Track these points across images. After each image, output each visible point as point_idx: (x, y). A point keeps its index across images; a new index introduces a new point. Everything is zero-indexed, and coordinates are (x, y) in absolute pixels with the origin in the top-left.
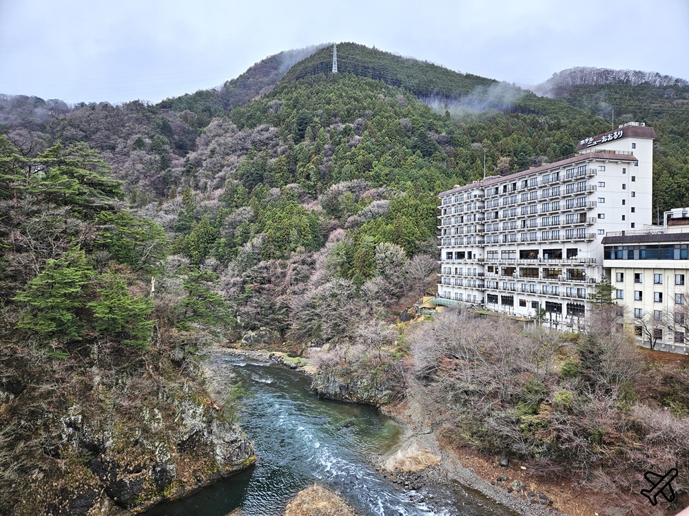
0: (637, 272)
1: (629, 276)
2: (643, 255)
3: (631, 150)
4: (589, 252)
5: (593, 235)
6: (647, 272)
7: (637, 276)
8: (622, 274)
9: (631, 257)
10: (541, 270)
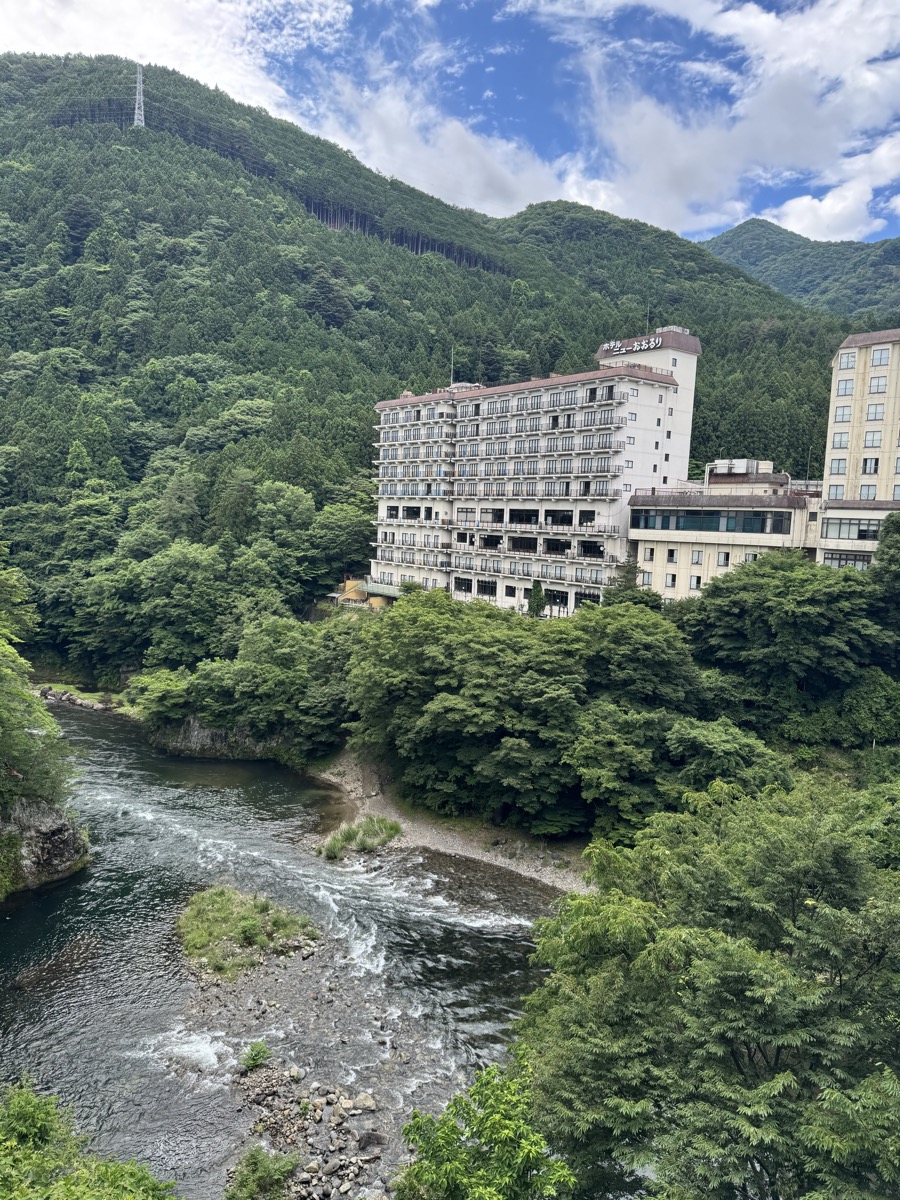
0: (672, 547)
1: (661, 553)
2: (681, 524)
3: (671, 368)
4: (611, 517)
5: (617, 493)
6: (684, 547)
7: (671, 553)
8: (652, 550)
9: (665, 526)
10: (540, 541)
